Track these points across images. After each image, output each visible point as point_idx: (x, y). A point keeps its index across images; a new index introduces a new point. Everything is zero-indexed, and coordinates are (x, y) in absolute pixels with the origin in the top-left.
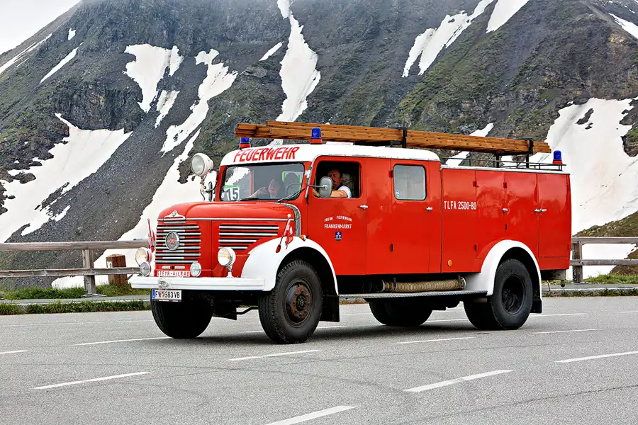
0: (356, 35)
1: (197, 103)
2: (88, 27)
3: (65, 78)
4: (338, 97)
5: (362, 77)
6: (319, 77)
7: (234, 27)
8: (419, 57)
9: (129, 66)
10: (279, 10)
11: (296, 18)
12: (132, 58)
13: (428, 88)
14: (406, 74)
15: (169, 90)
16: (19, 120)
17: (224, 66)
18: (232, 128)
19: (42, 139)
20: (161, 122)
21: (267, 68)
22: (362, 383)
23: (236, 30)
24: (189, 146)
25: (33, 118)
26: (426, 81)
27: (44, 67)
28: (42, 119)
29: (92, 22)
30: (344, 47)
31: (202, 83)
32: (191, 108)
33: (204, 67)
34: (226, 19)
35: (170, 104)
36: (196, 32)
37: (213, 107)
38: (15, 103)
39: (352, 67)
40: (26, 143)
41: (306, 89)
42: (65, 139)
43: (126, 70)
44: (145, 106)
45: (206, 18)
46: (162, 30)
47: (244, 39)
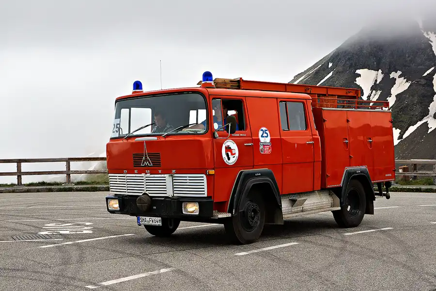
1: (390, 96)
2: (338, 62)
7: (410, 60)
9: (357, 79)
12: (359, 75)
15: (376, 91)
18: (408, 108)
21: (426, 80)
27: (317, 80)
29: (340, 59)
31: (393, 87)
32: (387, 99)
33: (394, 80)
34: (406, 56)
35: (377, 97)
36: (391, 63)
37: (398, 98)
43: (356, 81)
44: (365, 98)
45: (396, 56)
46: (374, 62)
47: (415, 66)
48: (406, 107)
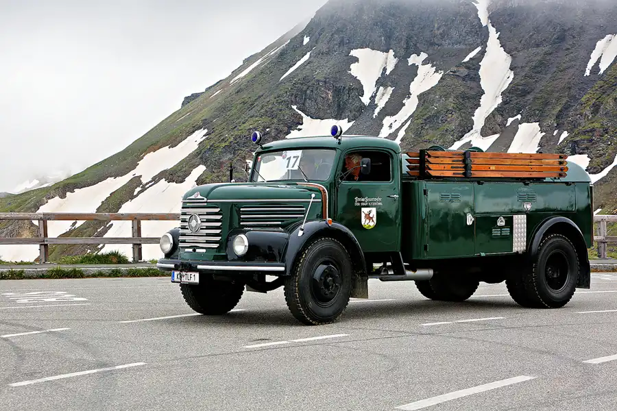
0: (545, 40)
1: (409, 97)
2: (320, 34)
3: (300, 76)
4: (529, 93)
5: (550, 75)
6: (512, 76)
7: (441, 34)
8: (600, 59)
9: (352, 66)
10: (480, 20)
11: (493, 26)
12: (356, 60)
13: (607, 86)
14: (588, 73)
15: (386, 87)
16: (262, 111)
17: (432, 66)
18: (438, 118)
19: (281, 127)
20: (379, 113)
21: (468, 68)
22: (542, 352)
23: (443, 36)
24: (402, 134)
25: (274, 109)
26: (605, 79)
27: (284, 67)
28: (281, 110)
29: (323, 30)
30: (535, 50)
31: (413, 80)
32: (404, 102)
33: (415, 67)
34: (434, 26)
35: (386, 98)
36: (409, 38)
37: (422, 101)
38: (260, 97)
39: (541, 67)
40: (267, 130)
41: (501, 86)
42: (299, 127)
43: (350, 70)
44: (366, 100)
45: (417, 26)
46: (380, 37)
47: (449, 44)
48: (436, 116)
